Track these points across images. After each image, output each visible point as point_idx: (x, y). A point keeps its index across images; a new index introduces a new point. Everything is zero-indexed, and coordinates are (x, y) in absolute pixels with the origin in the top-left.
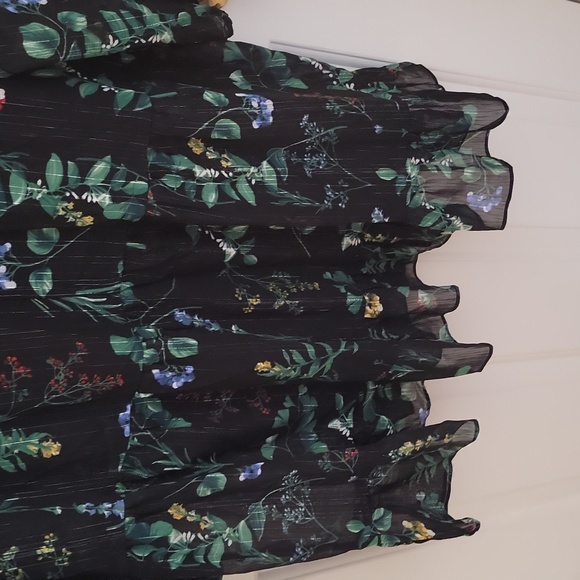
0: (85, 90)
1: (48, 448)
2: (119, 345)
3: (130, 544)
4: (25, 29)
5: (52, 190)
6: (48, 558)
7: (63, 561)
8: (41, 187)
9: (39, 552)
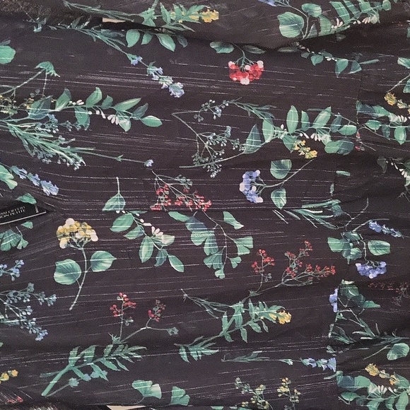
0: (316, 60)
1: (283, 317)
2: (334, 244)
3: (340, 390)
4: (281, 17)
5: (290, 132)
6: (285, 396)
7: (295, 399)
8: (283, 130)
9: (279, 390)
